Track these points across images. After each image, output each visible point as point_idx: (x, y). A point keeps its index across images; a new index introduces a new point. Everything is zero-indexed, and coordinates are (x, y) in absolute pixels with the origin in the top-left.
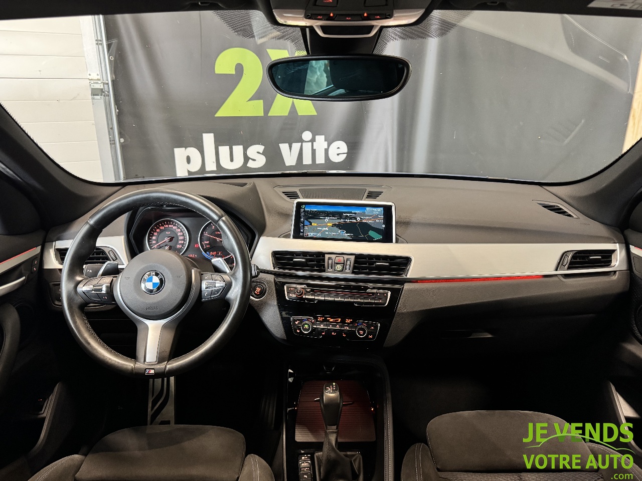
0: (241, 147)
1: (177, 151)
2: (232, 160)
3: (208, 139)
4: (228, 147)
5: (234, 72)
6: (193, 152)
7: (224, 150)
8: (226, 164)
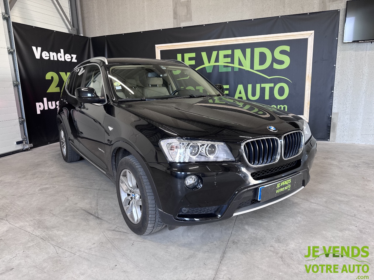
0: (54, 102)
1: (37, 103)
2: (52, 106)
3: (45, 99)
4: (51, 102)
5: (50, 79)
6: (41, 104)
7: (50, 103)
8: (51, 107)
